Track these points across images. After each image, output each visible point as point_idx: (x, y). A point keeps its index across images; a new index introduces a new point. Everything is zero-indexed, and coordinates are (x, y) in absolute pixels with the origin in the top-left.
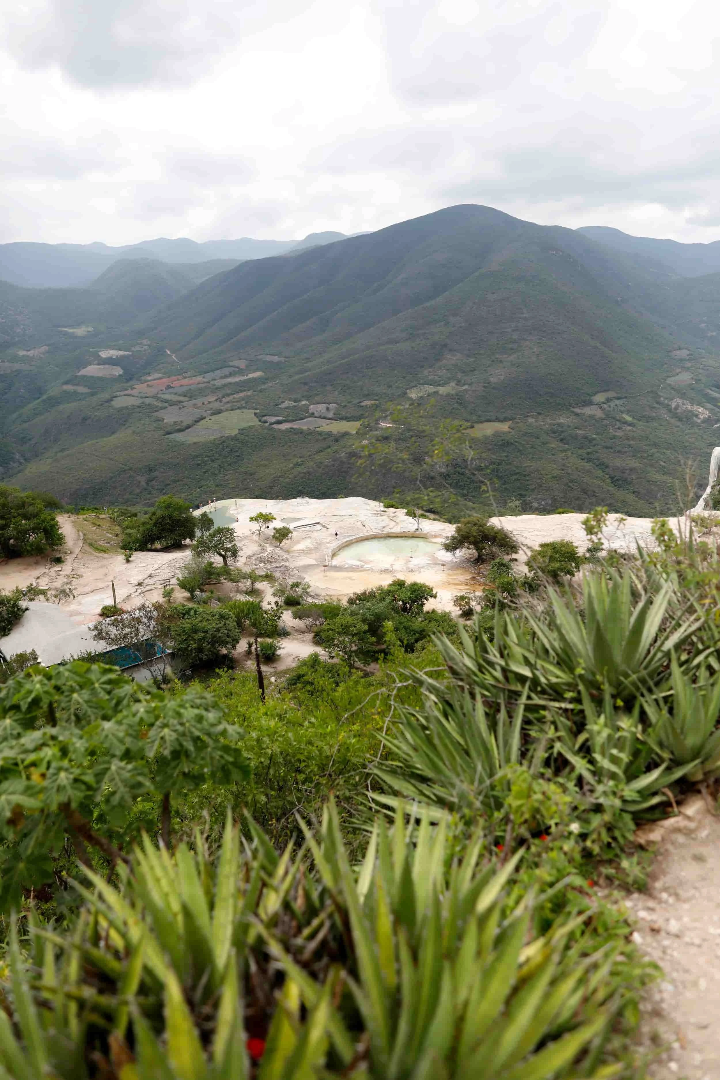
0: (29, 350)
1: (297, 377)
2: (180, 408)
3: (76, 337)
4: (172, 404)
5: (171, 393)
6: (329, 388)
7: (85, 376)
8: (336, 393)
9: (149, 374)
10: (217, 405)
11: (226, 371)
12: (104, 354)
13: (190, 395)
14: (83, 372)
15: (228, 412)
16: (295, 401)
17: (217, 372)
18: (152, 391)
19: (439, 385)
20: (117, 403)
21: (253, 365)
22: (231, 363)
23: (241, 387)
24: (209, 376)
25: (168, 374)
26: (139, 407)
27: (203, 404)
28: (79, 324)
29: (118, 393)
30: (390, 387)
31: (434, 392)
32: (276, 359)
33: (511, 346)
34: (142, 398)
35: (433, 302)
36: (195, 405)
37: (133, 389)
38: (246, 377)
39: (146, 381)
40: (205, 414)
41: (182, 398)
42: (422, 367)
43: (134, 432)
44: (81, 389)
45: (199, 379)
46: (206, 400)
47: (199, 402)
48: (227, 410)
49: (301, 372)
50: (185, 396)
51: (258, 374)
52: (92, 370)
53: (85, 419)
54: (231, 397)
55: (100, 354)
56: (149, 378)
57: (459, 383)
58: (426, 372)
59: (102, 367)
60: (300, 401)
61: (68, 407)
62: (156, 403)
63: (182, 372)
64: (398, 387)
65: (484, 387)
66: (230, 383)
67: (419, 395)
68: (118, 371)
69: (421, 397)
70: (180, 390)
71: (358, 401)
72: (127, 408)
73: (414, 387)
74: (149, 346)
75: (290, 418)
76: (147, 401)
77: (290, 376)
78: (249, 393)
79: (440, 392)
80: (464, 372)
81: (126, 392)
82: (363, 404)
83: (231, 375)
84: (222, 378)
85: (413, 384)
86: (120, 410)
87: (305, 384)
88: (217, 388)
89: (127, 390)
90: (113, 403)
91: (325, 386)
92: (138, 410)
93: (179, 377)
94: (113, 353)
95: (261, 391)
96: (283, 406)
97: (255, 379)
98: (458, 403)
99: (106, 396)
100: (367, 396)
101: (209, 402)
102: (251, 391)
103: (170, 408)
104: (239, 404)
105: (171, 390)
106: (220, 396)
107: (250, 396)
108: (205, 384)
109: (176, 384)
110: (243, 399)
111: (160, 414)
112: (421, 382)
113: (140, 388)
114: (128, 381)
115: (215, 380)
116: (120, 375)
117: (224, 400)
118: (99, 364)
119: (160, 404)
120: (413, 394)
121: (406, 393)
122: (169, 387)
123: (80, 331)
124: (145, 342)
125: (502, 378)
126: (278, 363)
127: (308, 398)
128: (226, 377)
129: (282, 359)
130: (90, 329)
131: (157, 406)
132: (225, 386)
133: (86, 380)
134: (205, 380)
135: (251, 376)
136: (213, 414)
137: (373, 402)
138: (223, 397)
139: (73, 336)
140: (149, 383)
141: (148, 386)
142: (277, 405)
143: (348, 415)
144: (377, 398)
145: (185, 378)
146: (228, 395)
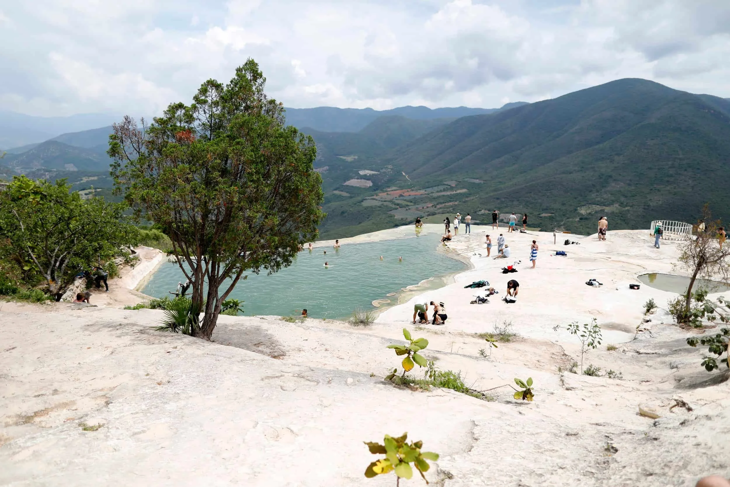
0: (317, 169)
1: (492, 194)
2: (407, 210)
3: (347, 162)
4: (401, 206)
5: (401, 200)
6: (516, 203)
7: (348, 186)
8: (521, 206)
9: (389, 187)
10: (432, 210)
11: (441, 188)
12: (362, 173)
13: (415, 201)
14: (347, 183)
15: (440, 215)
17: (436, 188)
18: (389, 198)
19: (604, 205)
20: (365, 204)
21: (460, 184)
22: (446, 183)
23: (451, 198)
24: (429, 190)
25: (401, 188)
26: (380, 207)
27: (423, 208)
28: (349, 154)
29: (367, 198)
30: (563, 204)
31: (601, 210)
32: (477, 181)
33: (666, 179)
34: (382, 201)
35: (601, 145)
36: (417, 208)
37: (377, 195)
38: (455, 192)
39: (387, 191)
40: (423, 215)
41: (409, 204)
42: (591, 191)
43: (373, 223)
44: (345, 194)
45: (422, 192)
46: (425, 206)
47: (420, 206)
48: (439, 213)
49: (495, 190)
50: (411, 202)
51: (464, 191)
52: (353, 182)
53: (343, 213)
54: (444, 205)
55: (360, 172)
56: (389, 190)
57: (621, 205)
58: (593, 195)
59: (359, 180)
61: (334, 205)
62: (391, 205)
63: (411, 187)
64: (571, 205)
65: (644, 209)
66: (444, 196)
67: (588, 212)
68: (369, 184)
69: (590, 213)
70: (408, 198)
71: (538, 213)
72: (371, 207)
73: (583, 206)
74: (392, 169)
75: (485, 222)
76: (385, 203)
77: (487, 193)
78: (456, 203)
79: (606, 211)
80: (626, 197)
81: (372, 197)
82: (541, 215)
83: (444, 190)
84: (438, 192)
85: (583, 204)
86: (366, 208)
87: (498, 199)
88: (434, 198)
89: (373, 196)
90: (363, 203)
91: (513, 201)
92: (379, 209)
93: (409, 190)
94: (368, 172)
95: (464, 202)
96: (480, 213)
97: (461, 194)
98: (620, 219)
99: (359, 198)
100: (546, 210)
101: (427, 207)
102: (458, 202)
103: (400, 209)
104: (448, 210)
105: (401, 198)
106: (436, 203)
107: (456, 205)
108: (426, 195)
109: (406, 194)
110: (452, 207)
111: (392, 213)
112: (590, 202)
113: (382, 195)
114: (375, 190)
115: (433, 193)
116: (370, 187)
117: (438, 206)
118: (358, 179)
119: (394, 206)
120: (583, 211)
121: (576, 210)
122: (401, 196)
123: (350, 159)
124: (390, 167)
125: (660, 202)
126: (479, 184)
127: (499, 209)
128: (441, 191)
129: (482, 182)
130: (356, 157)
131: (391, 207)
132: (439, 197)
133: (352, 190)
134: (426, 193)
135: (458, 192)
136: (429, 215)
137: (550, 215)
138: (437, 204)
139: (343, 161)
140: (389, 193)
141: (387, 194)
142: (476, 212)
144: (553, 212)
145: (413, 190)
146: (441, 203)
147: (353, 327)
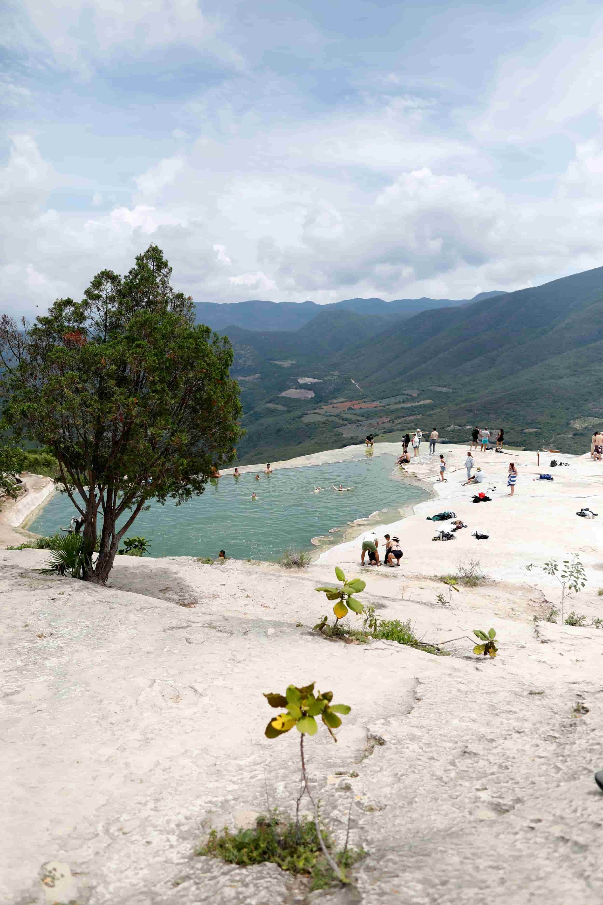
0: (245, 377)
1: (463, 405)
2: (357, 426)
3: (283, 368)
4: (351, 422)
5: (351, 414)
6: (492, 416)
7: (284, 397)
8: (500, 420)
9: (335, 398)
10: (388, 426)
11: (400, 398)
12: (301, 381)
13: (368, 415)
14: (283, 394)
15: (399, 432)
16: (460, 426)
17: (393, 400)
18: (336, 412)
20: (306, 419)
21: (423, 394)
22: (405, 392)
23: (412, 411)
24: (385, 402)
25: (350, 399)
26: (324, 423)
27: (378, 424)
28: (286, 359)
29: (309, 412)
30: (553, 417)
32: (444, 390)
34: (326, 416)
35: (598, 343)
36: (370, 424)
37: (320, 409)
38: (417, 404)
39: (331, 404)
40: (378, 432)
41: (360, 418)
42: (586, 400)
43: (316, 443)
44: (280, 407)
45: (377, 403)
46: (380, 420)
47: (374, 422)
48: (398, 430)
49: (466, 401)
50: (363, 416)
51: (429, 401)
52: (292, 393)
53: (279, 430)
54: (403, 419)
55: (299, 380)
56: (335, 401)
58: (590, 405)
59: (298, 390)
60: (465, 425)
61: (269, 420)
62: (338, 421)
63: (362, 398)
64: (562, 418)
66: (403, 408)
67: (583, 426)
68: (311, 395)
69: (586, 428)
70: (358, 412)
71: (521, 428)
72: (314, 423)
73: (578, 418)
74: (338, 376)
75: (455, 440)
76: (330, 418)
77: (457, 405)
78: (419, 417)
81: (314, 411)
82: (525, 431)
83: (404, 401)
84: (395, 403)
85: (576, 416)
86: (308, 425)
87: (471, 411)
88: (391, 412)
89: (315, 409)
90: (303, 419)
91: (489, 414)
92: (323, 425)
93: (360, 401)
94: (309, 380)
95: (430, 416)
96: (448, 429)
97: (425, 406)
99: (299, 413)
100: (529, 424)
101: (383, 423)
102: (421, 415)
103: (349, 425)
104: (409, 425)
105: (350, 411)
106: (393, 418)
107: (418, 420)
108: (381, 408)
109: (356, 407)
110: (413, 422)
111: (339, 430)
112: (586, 414)
113: (327, 408)
114: (318, 402)
115: (390, 405)
116: (311, 398)
117: (396, 422)
118: (296, 388)
119: (341, 422)
120: (577, 425)
121: (568, 424)
122: (350, 408)
123: (286, 364)
124: (336, 373)
126: (446, 393)
128: (399, 403)
129: (451, 391)
130: (294, 362)
131: (338, 424)
132: (397, 410)
133: (289, 402)
134: (381, 405)
135: (421, 403)
136: (385, 432)
137: (535, 430)
138: (396, 418)
139: (280, 367)
140: (335, 405)
141: (333, 407)
142: (443, 428)
143: (511, 440)
144: (539, 426)
145: (365, 402)
146: (400, 417)
147: (284, 569)
